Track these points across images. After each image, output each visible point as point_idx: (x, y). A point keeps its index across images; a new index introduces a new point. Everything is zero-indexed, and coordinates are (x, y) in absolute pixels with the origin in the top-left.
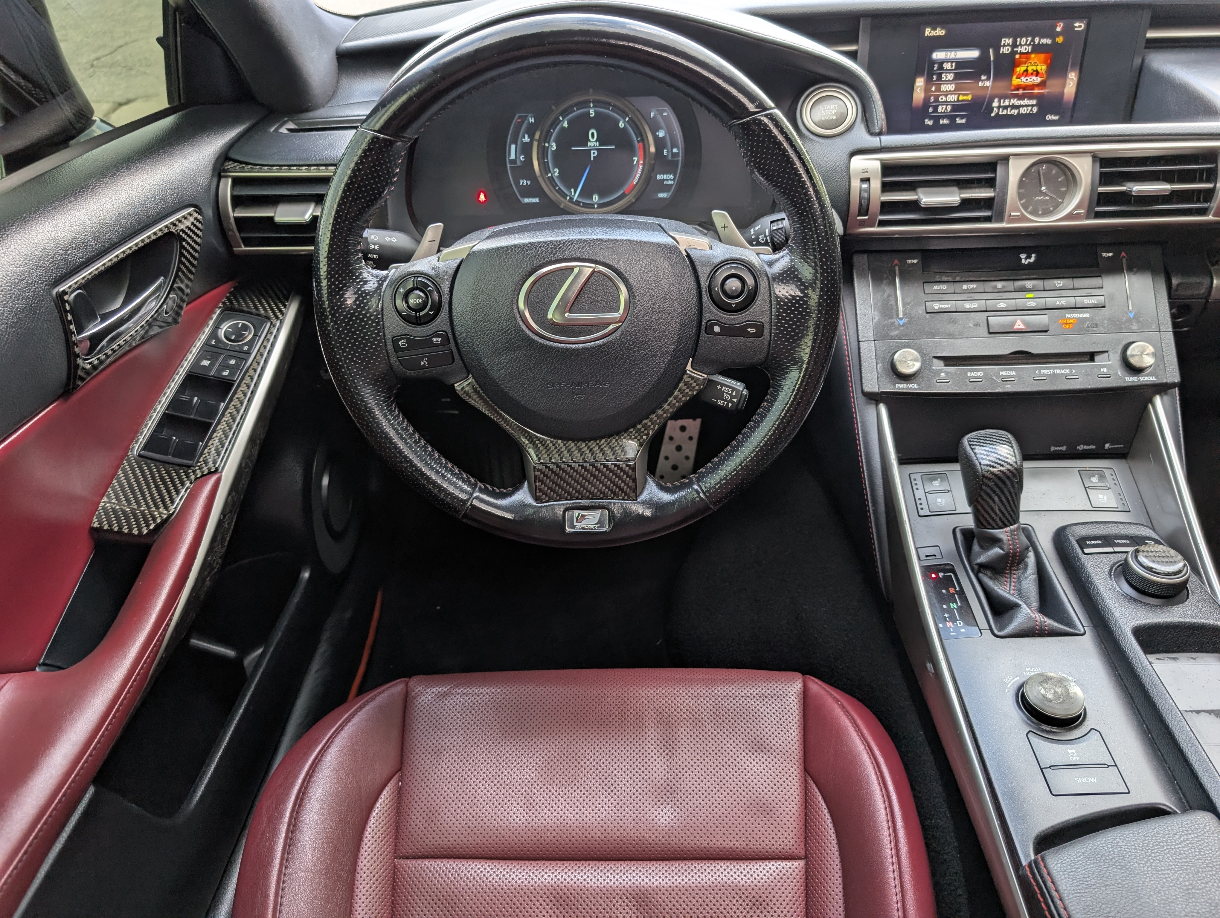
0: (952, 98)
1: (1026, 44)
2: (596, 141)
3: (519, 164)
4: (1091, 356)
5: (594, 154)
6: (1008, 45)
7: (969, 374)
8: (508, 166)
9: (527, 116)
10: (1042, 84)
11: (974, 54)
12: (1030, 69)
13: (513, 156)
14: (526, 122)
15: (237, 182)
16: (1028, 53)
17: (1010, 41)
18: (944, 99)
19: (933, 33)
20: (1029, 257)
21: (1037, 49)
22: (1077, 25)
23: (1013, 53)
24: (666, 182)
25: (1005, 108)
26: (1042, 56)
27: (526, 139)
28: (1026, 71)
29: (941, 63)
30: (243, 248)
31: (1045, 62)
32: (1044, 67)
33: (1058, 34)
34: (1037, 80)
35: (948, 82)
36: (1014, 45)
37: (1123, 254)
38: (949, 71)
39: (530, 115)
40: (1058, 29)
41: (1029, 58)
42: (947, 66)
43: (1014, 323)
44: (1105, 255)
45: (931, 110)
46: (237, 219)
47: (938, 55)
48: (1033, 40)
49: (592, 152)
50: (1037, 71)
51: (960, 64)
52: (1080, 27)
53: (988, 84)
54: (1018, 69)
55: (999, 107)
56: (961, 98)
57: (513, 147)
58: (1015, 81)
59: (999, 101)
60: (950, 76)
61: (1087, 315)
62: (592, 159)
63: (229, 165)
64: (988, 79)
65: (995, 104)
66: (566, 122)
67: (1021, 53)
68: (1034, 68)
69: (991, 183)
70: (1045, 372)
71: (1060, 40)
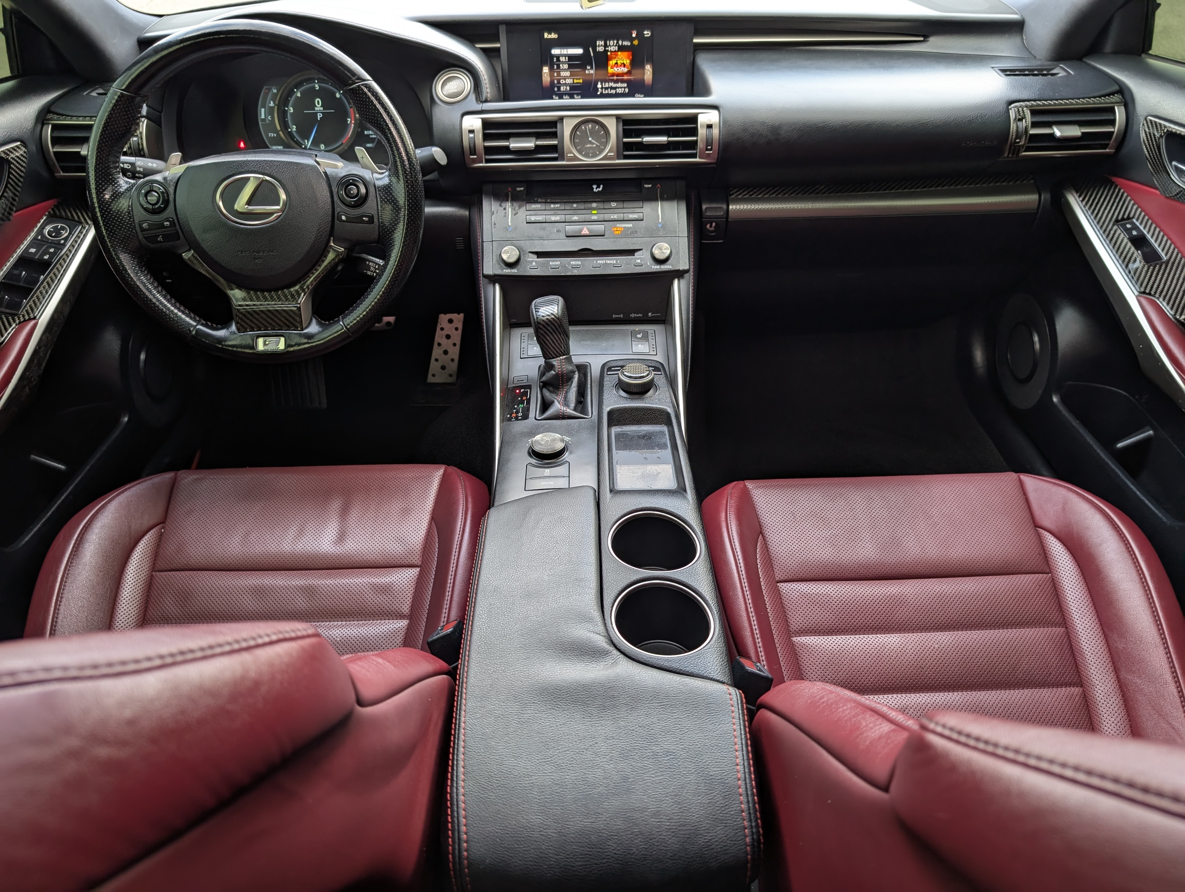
0: (569, 81)
1: (613, 45)
2: (321, 107)
3: (267, 122)
4: (631, 252)
5: (320, 116)
6: (602, 45)
7: (551, 263)
8: (260, 123)
9: (271, 88)
10: (629, 73)
11: (579, 51)
12: (619, 62)
13: (263, 117)
14: (271, 92)
15: (55, 127)
16: (615, 51)
17: (602, 43)
18: (564, 82)
19: (550, 36)
20: (598, 187)
21: (621, 48)
22: (645, 32)
23: (606, 51)
24: (371, 136)
25: (606, 88)
26: (626, 54)
27: (272, 104)
28: (617, 63)
29: (558, 57)
30: (62, 174)
31: (628, 58)
32: (628, 61)
33: (634, 39)
34: (625, 70)
35: (565, 70)
36: (606, 46)
37: (659, 185)
38: (563, 63)
39: (274, 87)
40: (634, 35)
41: (617, 55)
42: (562, 59)
43: (581, 230)
44: (646, 186)
45: (556, 89)
46: (55, 153)
47: (555, 51)
48: (618, 42)
49: (319, 114)
50: (624, 63)
51: (571, 58)
52: (648, 34)
53: (592, 72)
54: (611, 62)
55: (602, 88)
56: (575, 81)
57: (263, 110)
58: (610, 70)
59: (602, 84)
60: (566, 66)
61: (631, 225)
62: (319, 119)
63: (50, 116)
64: (592, 68)
65: (599, 86)
66: (299, 93)
67: (611, 52)
68: (622, 62)
69: (554, 135)
70: (600, 262)
71: (636, 42)
